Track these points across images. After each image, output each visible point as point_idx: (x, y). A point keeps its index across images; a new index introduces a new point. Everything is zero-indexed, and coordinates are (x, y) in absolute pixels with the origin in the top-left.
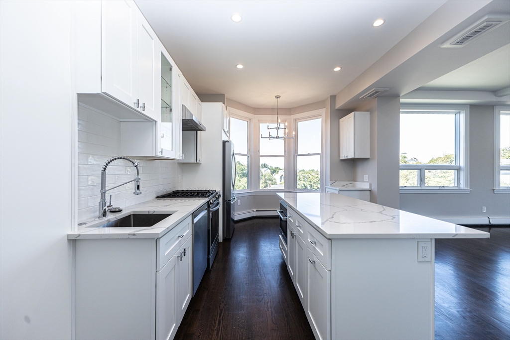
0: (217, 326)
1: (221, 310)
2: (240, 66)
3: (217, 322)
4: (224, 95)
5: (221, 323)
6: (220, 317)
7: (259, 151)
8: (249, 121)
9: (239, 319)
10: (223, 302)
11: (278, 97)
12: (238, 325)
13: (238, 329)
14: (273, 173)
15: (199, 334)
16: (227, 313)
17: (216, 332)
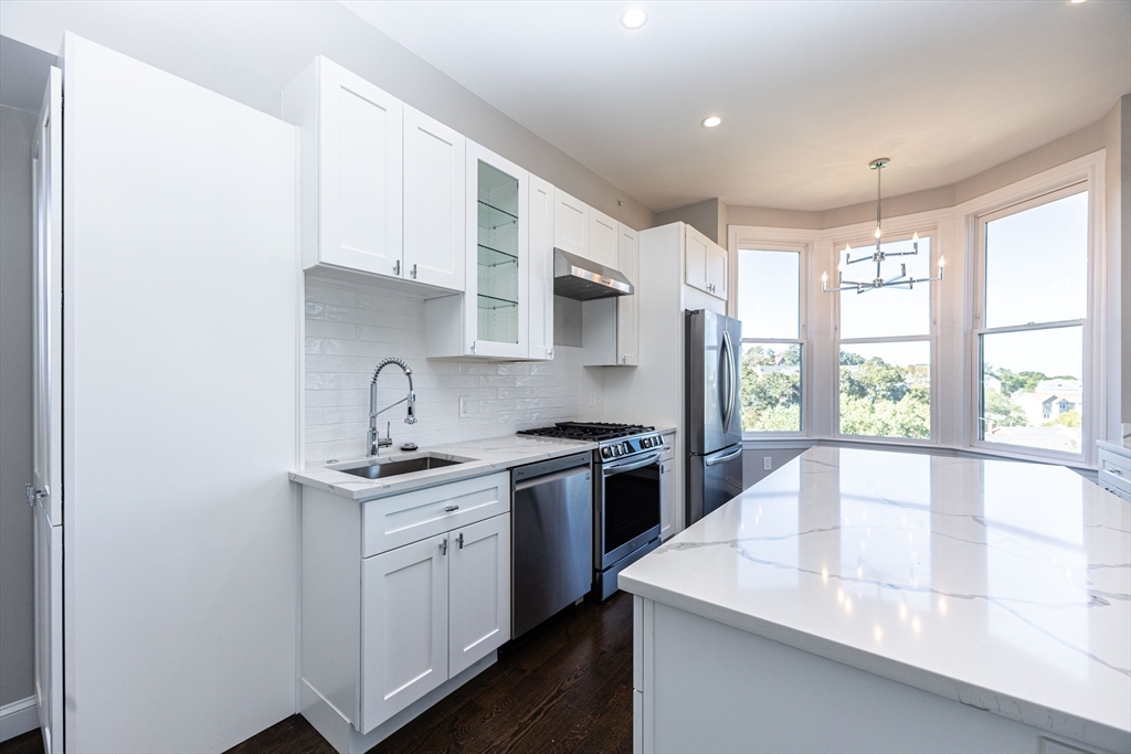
0: (526, 719)
1: (560, 692)
2: (713, 122)
3: (534, 711)
4: (717, 199)
5: (539, 717)
6: (546, 704)
7: (837, 328)
8: (805, 248)
9: (577, 729)
10: (576, 677)
11: (879, 164)
12: (565, 740)
13: (558, 749)
14: (1014, 388)
15: (488, 715)
16: (565, 702)
17: (517, 728)
